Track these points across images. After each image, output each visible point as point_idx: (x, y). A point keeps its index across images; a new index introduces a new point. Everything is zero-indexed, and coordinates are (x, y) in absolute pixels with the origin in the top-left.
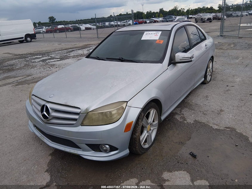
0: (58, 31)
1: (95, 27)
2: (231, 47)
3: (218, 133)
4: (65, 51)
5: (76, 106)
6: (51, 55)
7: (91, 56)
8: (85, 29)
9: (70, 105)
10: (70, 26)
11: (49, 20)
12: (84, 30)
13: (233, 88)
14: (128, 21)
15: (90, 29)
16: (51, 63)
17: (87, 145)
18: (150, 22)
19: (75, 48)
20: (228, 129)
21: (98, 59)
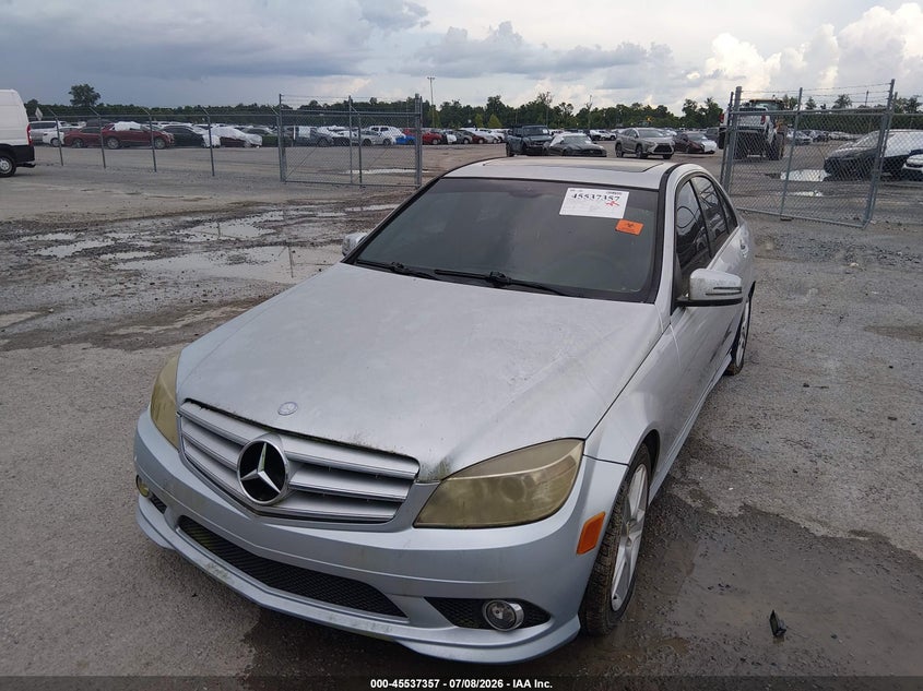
0: (113, 143)
1: (259, 139)
2: (768, 251)
3: (835, 551)
4: (165, 220)
5: (399, 451)
6: (113, 235)
7: (363, 256)
8: (219, 143)
9: (374, 446)
10: (162, 126)
11: (72, 97)
12: (217, 147)
13: (824, 392)
14: (382, 130)
15: (239, 143)
16: (121, 266)
17: (431, 600)
18: (460, 142)
19: (203, 212)
20: (861, 538)
21: (403, 270)
